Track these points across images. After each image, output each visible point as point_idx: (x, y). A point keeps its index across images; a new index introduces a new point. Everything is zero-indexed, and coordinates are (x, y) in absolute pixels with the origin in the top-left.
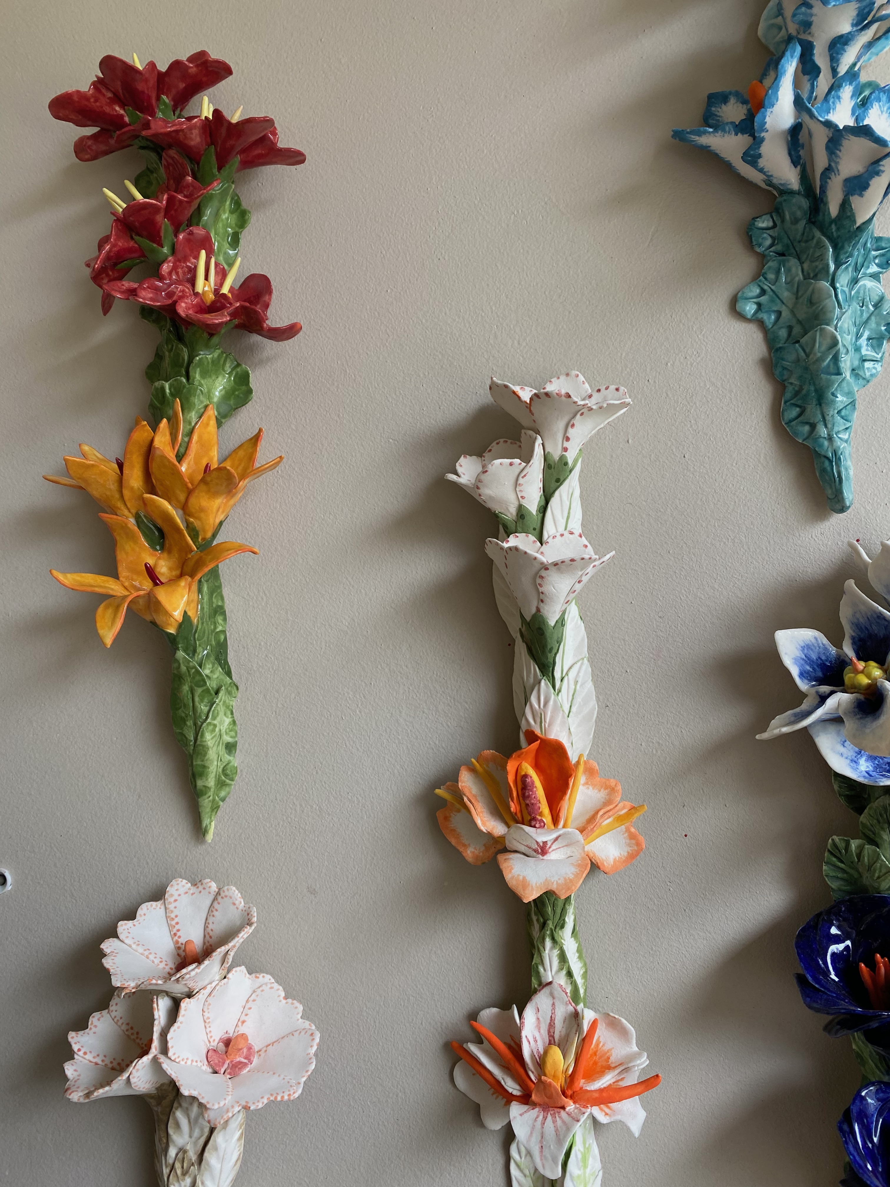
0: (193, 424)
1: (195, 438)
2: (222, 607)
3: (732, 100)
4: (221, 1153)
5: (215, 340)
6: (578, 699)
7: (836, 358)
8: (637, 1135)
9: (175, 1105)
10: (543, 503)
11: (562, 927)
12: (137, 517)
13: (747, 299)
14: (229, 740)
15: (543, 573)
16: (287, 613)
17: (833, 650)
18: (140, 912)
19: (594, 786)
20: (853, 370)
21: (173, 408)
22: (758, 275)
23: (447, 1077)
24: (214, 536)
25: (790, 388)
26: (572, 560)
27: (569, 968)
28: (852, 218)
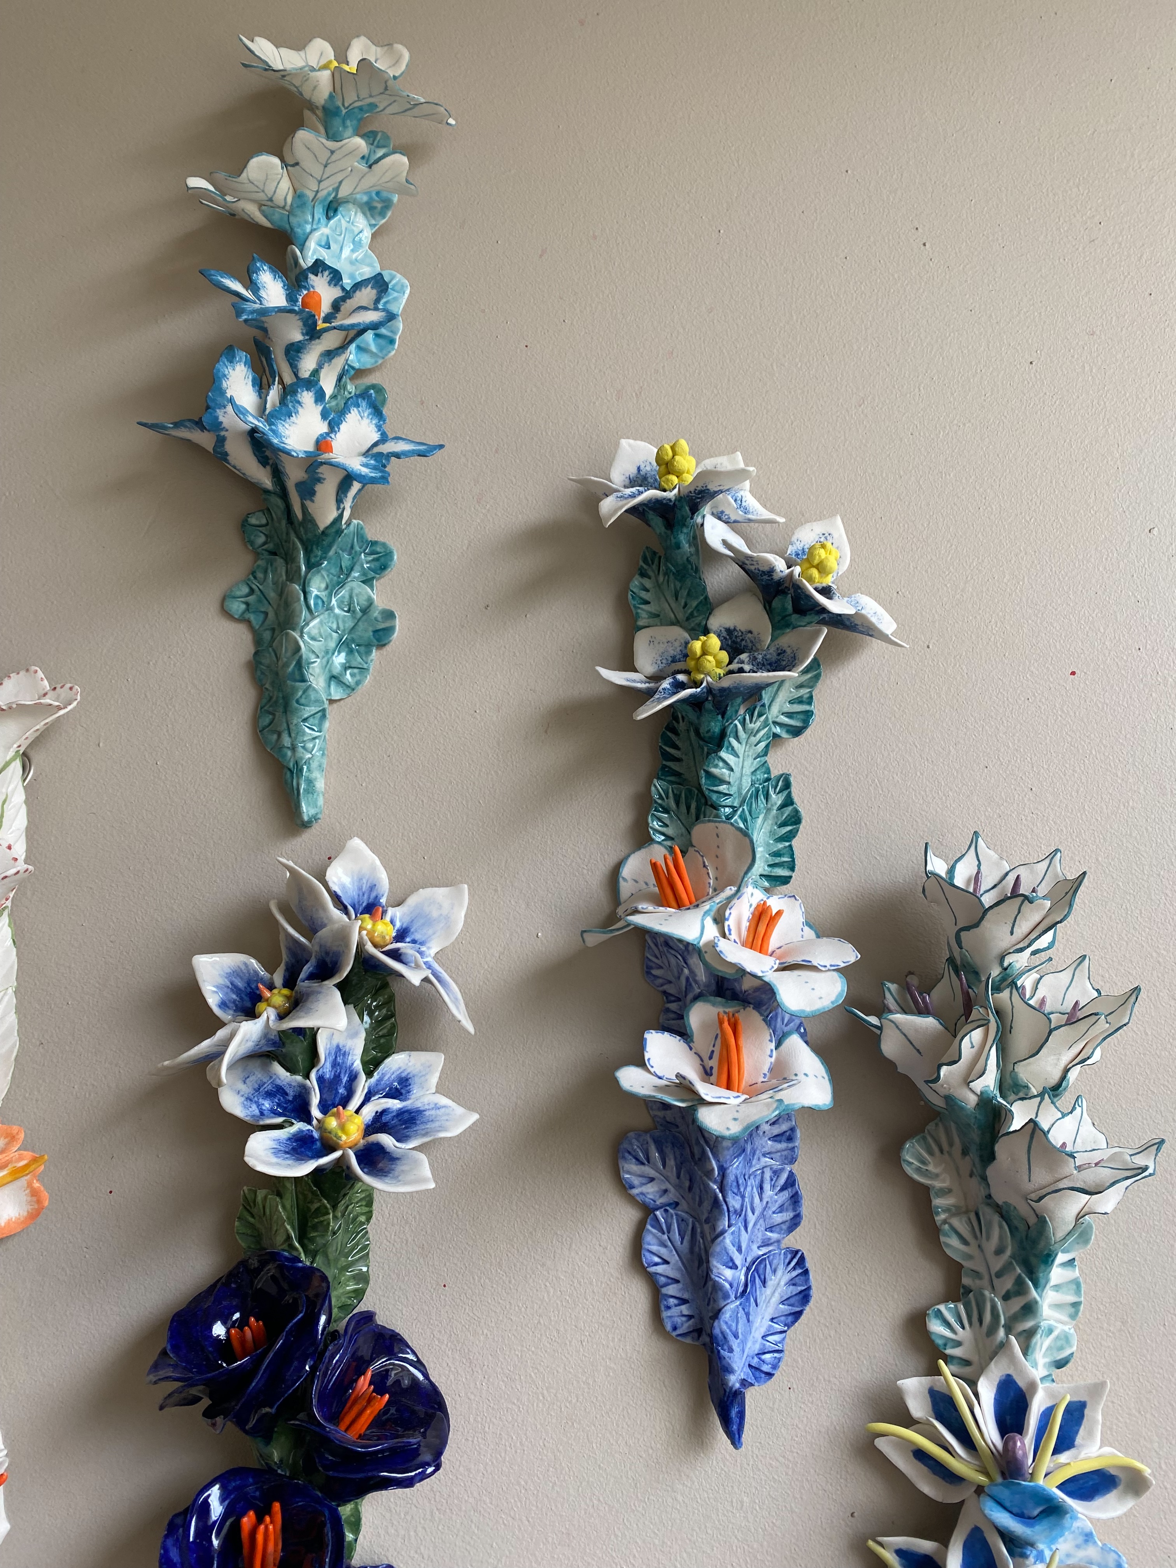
7: (300, 665)
13: (234, 598)
17: (264, 976)
20: (329, 678)
22: (251, 573)
25: (266, 694)
28: (313, 522)
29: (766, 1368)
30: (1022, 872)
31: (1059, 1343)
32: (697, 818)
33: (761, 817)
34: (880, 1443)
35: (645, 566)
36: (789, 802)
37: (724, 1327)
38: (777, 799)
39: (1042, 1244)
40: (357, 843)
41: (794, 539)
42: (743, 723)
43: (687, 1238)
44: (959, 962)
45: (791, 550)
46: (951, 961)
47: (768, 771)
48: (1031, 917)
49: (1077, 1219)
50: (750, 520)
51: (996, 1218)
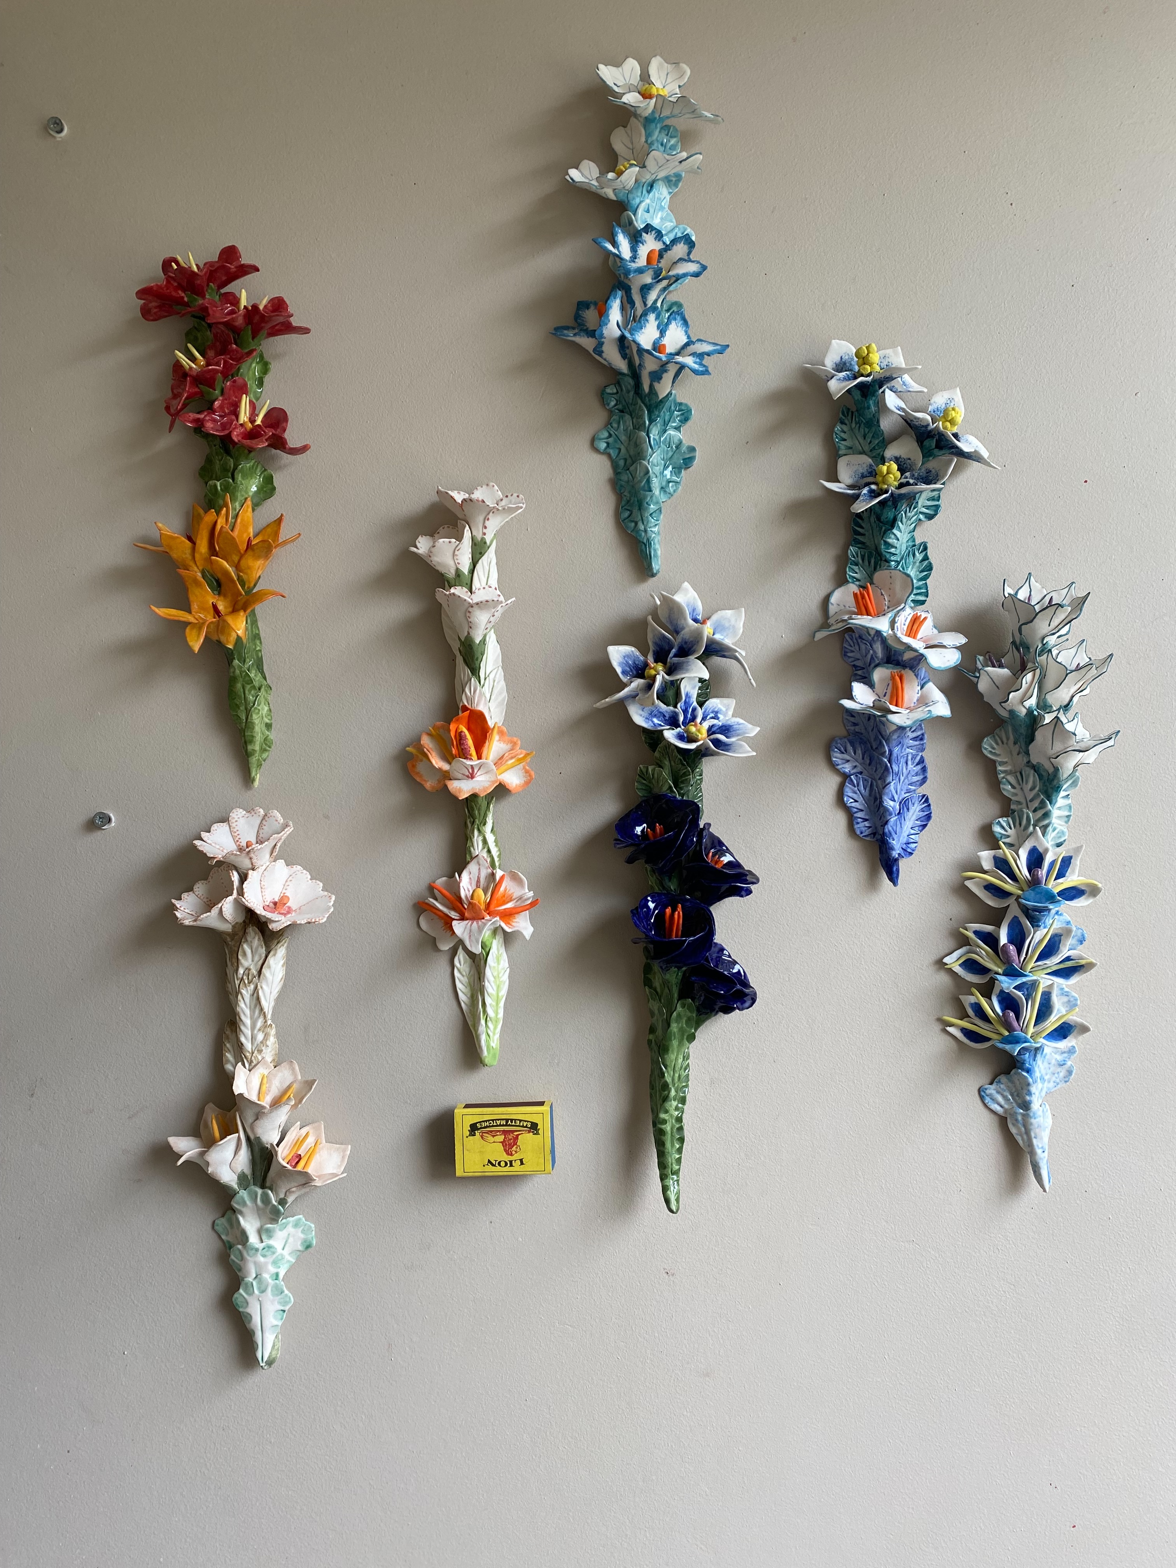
0: (237, 510)
1: (239, 520)
2: (259, 634)
3: (592, 307)
4: (272, 969)
5: (252, 454)
6: (495, 692)
7: (649, 481)
8: (528, 938)
9: (243, 940)
10: (472, 567)
11: (485, 824)
12: (203, 573)
13: (600, 439)
14: (268, 721)
15: (470, 609)
16: (303, 639)
17: (642, 658)
18: (212, 828)
19: (504, 742)
20: (662, 488)
21: (224, 499)
22: (608, 424)
23: (416, 926)
24: (255, 585)
25: (625, 498)
26: (487, 601)
27: (488, 847)
28: (656, 394)
29: (909, 850)
30: (1053, 594)
31: (1059, 835)
32: (875, 569)
33: (911, 567)
34: (968, 883)
35: (844, 418)
36: (926, 558)
37: (890, 828)
38: (919, 557)
39: (1055, 782)
40: (686, 585)
41: (932, 401)
42: (905, 513)
43: (868, 789)
44: (1018, 642)
45: (930, 408)
46: (1014, 643)
47: (914, 541)
48: (1061, 616)
49: (1074, 768)
50: (909, 391)
51: (1032, 772)
